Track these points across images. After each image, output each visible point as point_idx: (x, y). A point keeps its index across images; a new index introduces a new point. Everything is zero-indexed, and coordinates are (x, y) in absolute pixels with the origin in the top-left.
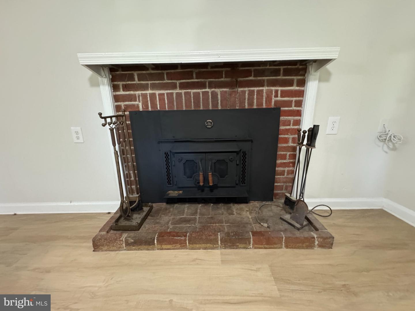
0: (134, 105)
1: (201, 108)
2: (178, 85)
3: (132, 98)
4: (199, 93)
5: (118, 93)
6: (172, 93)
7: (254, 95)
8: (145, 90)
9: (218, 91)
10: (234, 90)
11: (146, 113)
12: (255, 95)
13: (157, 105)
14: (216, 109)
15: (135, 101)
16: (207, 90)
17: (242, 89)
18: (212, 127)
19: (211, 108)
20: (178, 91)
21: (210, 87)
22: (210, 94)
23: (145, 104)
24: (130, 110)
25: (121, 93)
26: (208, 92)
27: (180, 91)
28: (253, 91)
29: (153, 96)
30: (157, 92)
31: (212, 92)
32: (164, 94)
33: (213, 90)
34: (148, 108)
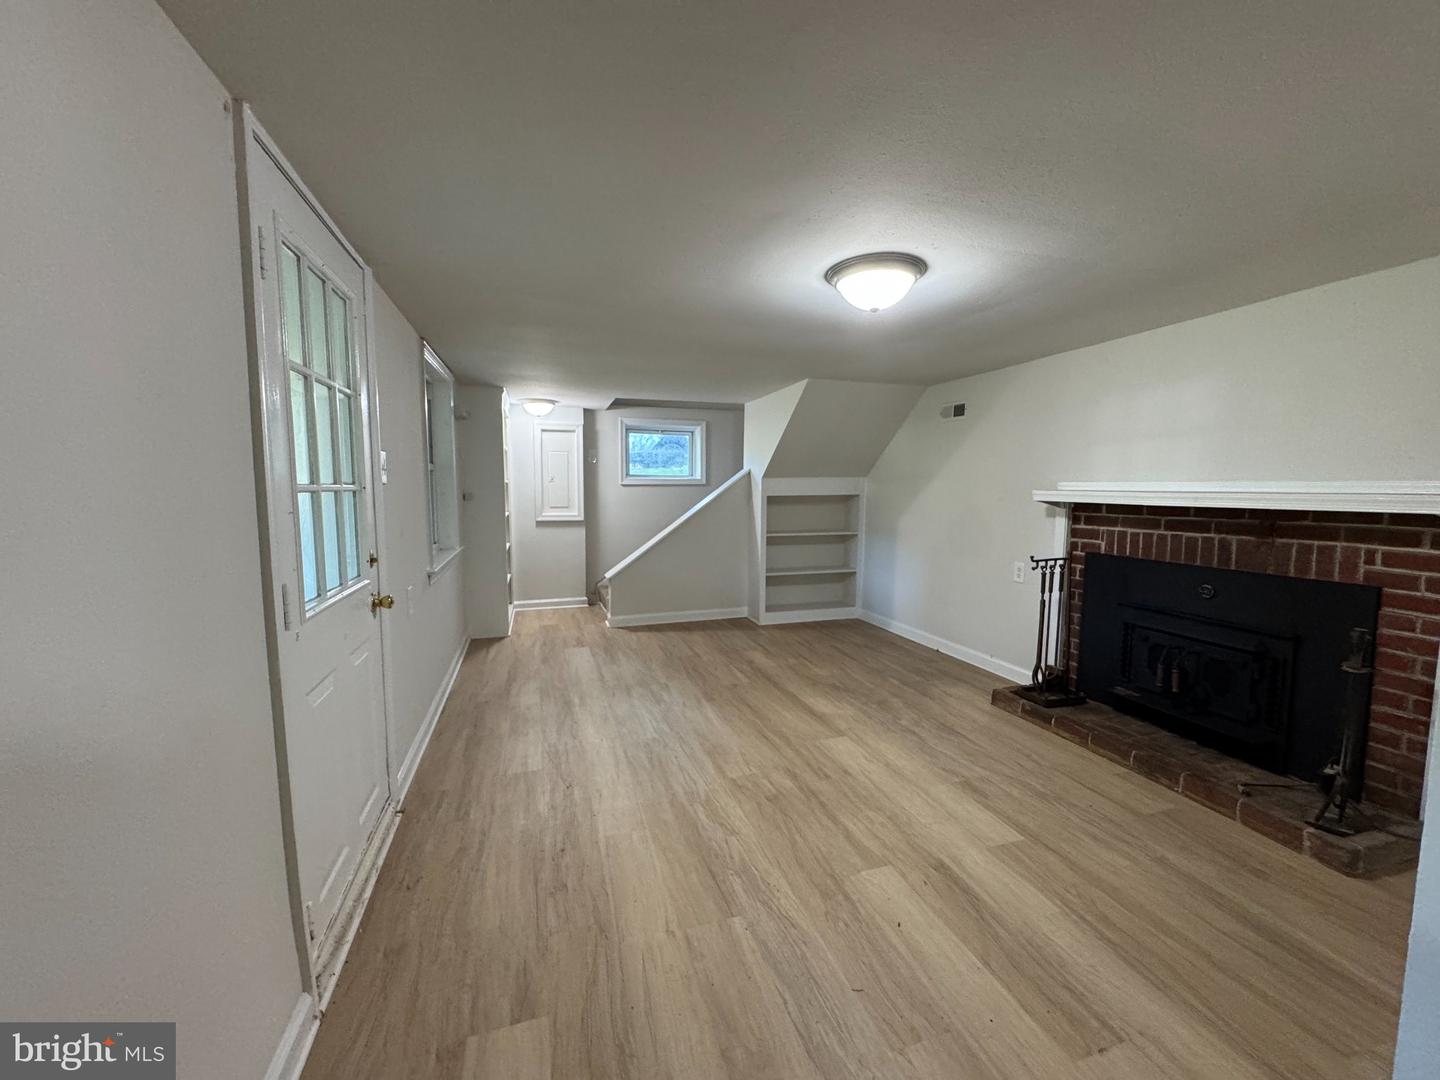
0: (1094, 544)
1: (1198, 563)
2: (1163, 523)
3: (1094, 535)
4: (1196, 539)
5: (1077, 526)
6: (1151, 535)
7: (1312, 554)
8: (1113, 526)
9: (1233, 539)
10: (1266, 540)
11: (1109, 557)
12: (1315, 555)
13: (1126, 548)
14: (1226, 568)
15: (1097, 539)
16: (1212, 535)
17: (1284, 540)
18: (1211, 598)
19: (1215, 564)
20: (1162, 532)
21: (1218, 531)
22: (1216, 542)
23: (1110, 545)
24: (1088, 550)
25: (1082, 526)
26: (1213, 539)
27: (1166, 533)
28: (1310, 547)
29: (1123, 535)
30: (1130, 530)
31: (1220, 541)
32: (1138, 534)
33: (1223, 536)
34: (1113, 550)
